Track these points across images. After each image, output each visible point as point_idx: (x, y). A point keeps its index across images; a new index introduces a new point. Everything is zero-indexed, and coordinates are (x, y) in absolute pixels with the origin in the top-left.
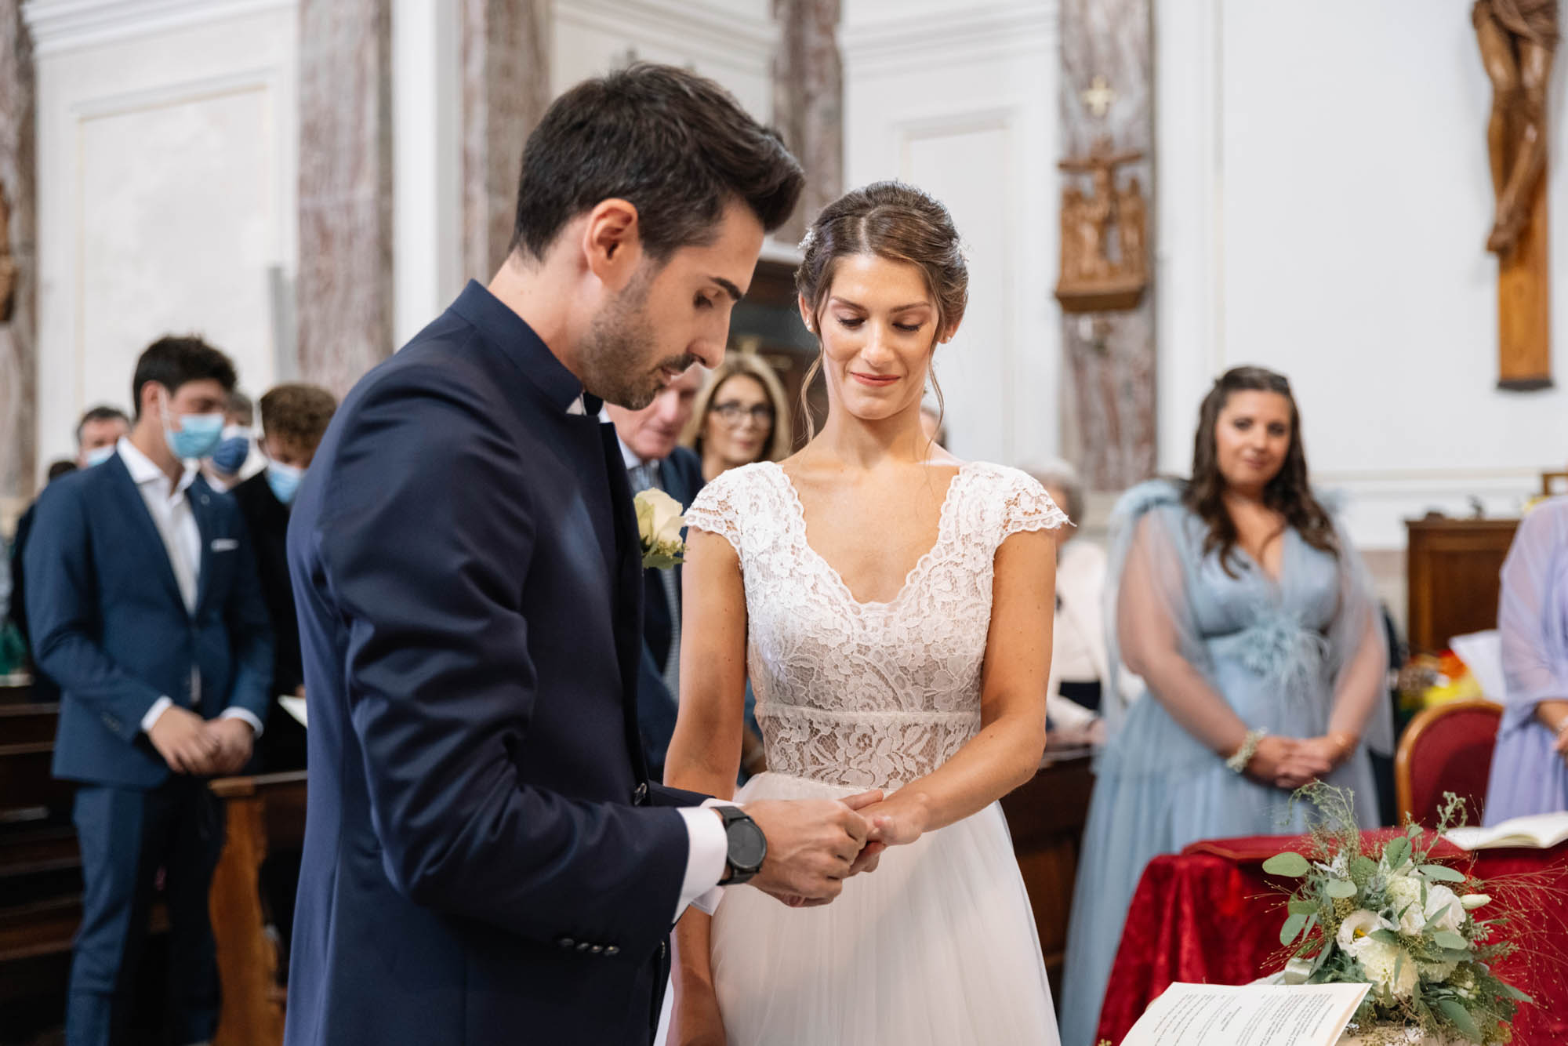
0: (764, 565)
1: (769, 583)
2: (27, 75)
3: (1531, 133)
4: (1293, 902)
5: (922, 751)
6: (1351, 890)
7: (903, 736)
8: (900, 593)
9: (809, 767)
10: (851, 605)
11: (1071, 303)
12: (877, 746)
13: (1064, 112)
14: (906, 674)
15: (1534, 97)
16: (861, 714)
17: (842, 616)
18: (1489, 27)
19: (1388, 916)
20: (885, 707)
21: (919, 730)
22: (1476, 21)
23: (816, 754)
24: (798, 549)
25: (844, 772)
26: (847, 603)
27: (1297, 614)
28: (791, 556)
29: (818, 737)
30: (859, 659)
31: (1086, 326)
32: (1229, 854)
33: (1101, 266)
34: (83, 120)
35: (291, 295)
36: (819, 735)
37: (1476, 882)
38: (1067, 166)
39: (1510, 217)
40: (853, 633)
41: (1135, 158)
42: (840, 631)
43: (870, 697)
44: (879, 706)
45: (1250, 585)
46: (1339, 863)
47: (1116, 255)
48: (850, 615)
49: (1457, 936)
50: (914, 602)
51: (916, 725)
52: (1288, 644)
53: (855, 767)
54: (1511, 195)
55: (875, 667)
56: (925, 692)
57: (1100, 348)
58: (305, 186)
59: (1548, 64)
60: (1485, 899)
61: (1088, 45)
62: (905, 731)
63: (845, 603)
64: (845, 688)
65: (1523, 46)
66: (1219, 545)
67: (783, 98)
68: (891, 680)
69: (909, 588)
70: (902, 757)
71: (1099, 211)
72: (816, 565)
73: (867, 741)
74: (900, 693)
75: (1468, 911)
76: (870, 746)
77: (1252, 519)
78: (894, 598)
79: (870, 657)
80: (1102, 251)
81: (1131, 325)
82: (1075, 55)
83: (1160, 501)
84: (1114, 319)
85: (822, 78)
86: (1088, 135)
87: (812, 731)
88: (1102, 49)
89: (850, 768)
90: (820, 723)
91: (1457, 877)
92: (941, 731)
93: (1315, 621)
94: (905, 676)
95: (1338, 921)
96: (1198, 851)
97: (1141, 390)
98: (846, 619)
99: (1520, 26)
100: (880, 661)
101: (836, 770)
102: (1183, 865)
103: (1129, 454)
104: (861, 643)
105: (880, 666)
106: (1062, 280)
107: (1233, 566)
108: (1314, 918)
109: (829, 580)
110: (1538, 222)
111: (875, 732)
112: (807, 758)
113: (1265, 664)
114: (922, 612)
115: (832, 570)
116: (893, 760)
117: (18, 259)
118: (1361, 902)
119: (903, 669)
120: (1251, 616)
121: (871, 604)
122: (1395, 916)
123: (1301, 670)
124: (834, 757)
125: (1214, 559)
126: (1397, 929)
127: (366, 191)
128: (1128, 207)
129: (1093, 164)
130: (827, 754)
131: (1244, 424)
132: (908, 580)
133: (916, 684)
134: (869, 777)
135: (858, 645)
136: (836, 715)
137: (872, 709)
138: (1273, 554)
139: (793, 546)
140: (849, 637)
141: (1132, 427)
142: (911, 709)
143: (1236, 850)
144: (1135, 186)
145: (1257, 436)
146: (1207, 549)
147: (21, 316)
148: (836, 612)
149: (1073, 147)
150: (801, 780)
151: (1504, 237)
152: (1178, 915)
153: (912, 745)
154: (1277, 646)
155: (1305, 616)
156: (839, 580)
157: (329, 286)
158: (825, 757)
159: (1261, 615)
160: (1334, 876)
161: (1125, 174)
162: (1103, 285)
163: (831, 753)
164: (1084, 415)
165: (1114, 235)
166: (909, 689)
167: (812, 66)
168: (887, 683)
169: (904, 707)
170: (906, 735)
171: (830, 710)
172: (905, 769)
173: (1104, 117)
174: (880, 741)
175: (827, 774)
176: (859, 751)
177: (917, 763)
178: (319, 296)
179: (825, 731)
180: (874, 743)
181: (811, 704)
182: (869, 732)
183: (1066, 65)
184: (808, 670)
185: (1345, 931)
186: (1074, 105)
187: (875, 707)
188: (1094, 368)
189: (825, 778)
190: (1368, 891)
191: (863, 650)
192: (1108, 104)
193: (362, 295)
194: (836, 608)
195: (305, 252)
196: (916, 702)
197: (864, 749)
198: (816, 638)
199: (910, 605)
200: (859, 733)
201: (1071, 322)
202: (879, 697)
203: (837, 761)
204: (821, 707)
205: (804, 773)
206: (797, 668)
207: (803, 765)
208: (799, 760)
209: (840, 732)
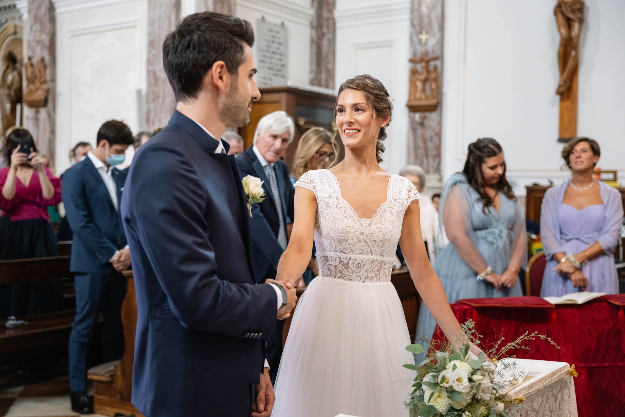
0: (326, 202)
1: (328, 209)
2: (53, 20)
3: (573, 53)
5: (377, 270)
7: (372, 264)
8: (374, 216)
9: (338, 275)
10: (357, 219)
11: (412, 108)
12: (363, 267)
13: (412, 42)
14: (376, 243)
15: (575, 41)
16: (358, 256)
17: (354, 222)
18: (560, 16)
20: (367, 254)
21: (377, 262)
22: (556, 13)
23: (341, 269)
24: (339, 198)
25: (351, 276)
26: (356, 218)
27: (505, 224)
28: (336, 200)
29: (342, 264)
30: (360, 237)
31: (417, 117)
32: (473, 304)
33: (423, 96)
34: (72, 36)
35: (144, 100)
36: (343, 263)
38: (412, 61)
39: (565, 82)
40: (358, 228)
41: (436, 59)
42: (354, 227)
43: (362, 250)
44: (365, 253)
47: (428, 92)
48: (357, 222)
50: (379, 219)
51: (377, 261)
53: (355, 274)
54: (566, 75)
55: (365, 240)
56: (381, 250)
57: (422, 124)
58: (149, 62)
59: (580, 29)
61: (421, 18)
62: (373, 263)
63: (355, 218)
64: (354, 246)
65: (572, 23)
67: (314, 34)
68: (370, 244)
69: (377, 214)
70: (370, 271)
71: (423, 77)
72: (344, 204)
73: (359, 265)
74: (373, 249)
76: (360, 267)
78: (372, 218)
79: (364, 236)
80: (424, 91)
81: (433, 117)
82: (416, 22)
83: (460, 182)
84: (427, 114)
85: (328, 28)
86: (420, 50)
87: (340, 262)
88: (426, 20)
89: (353, 275)
90: (344, 259)
92: (384, 264)
94: (375, 244)
97: (436, 139)
98: (356, 223)
99: (571, 16)
100: (367, 238)
101: (348, 275)
103: (431, 161)
104: (361, 231)
105: (367, 240)
106: (409, 100)
109: (349, 210)
111: (363, 262)
112: (338, 271)
113: (494, 241)
114: (382, 223)
115: (351, 206)
116: (367, 272)
117: (50, 85)
119: (375, 241)
120: (491, 225)
121: (364, 219)
124: (348, 271)
128: (433, 76)
129: (421, 60)
130: (345, 270)
132: (377, 211)
133: (379, 246)
134: (359, 278)
135: (360, 232)
136: (350, 255)
137: (362, 254)
139: (337, 197)
140: (357, 229)
141: (432, 152)
142: (376, 255)
143: (475, 303)
144: (436, 68)
147: (50, 104)
148: (352, 221)
149: (415, 54)
150: (335, 279)
151: (562, 89)
153: (374, 268)
154: (499, 235)
155: (507, 224)
156: (353, 210)
157: (158, 97)
158: (344, 271)
159: (494, 224)
161: (432, 63)
162: (423, 103)
163: (346, 269)
164: (416, 147)
165: (428, 85)
166: (376, 248)
167: (325, 23)
168: (369, 246)
169: (373, 254)
170: (373, 264)
171: (348, 254)
172: (371, 276)
173: (426, 44)
174: (364, 265)
175: (345, 277)
176: (357, 269)
177: (375, 274)
178: (154, 100)
179: (346, 261)
180: (362, 266)
181: (341, 252)
182: (361, 262)
183: (413, 26)
184: (343, 240)
186: (415, 39)
187: (364, 254)
188: (419, 131)
189: (344, 278)
191: (362, 234)
192: (427, 40)
194: (353, 219)
195: (149, 85)
196: (377, 253)
197: (358, 268)
198: (346, 229)
199: (377, 220)
200: (357, 262)
201: (412, 114)
202: (365, 251)
203: (348, 272)
204: (345, 253)
205: (336, 277)
206: (339, 239)
207: (336, 274)
208: (335, 272)
209: (351, 262)
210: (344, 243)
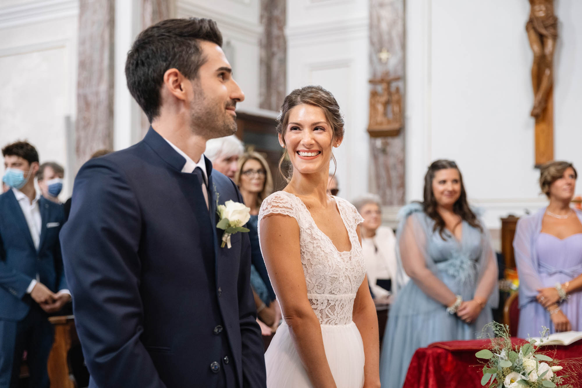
3: (547, 72)
4: (485, 368)
6: (510, 364)
7: (350, 303)
9: (325, 320)
10: (338, 253)
11: (373, 134)
13: (371, 61)
15: (549, 58)
18: (532, 32)
19: (524, 374)
22: (527, 29)
23: (328, 313)
25: (336, 320)
27: (468, 254)
31: (379, 143)
32: (447, 347)
33: (384, 120)
35: (73, 127)
37: (556, 361)
38: (372, 82)
39: (540, 103)
41: (397, 79)
44: (348, 292)
45: (451, 244)
46: (503, 353)
47: (390, 116)
49: (550, 382)
52: (465, 266)
54: (540, 95)
55: (349, 276)
57: (384, 151)
58: (80, 85)
59: (554, 46)
60: (560, 368)
61: (380, 36)
62: (351, 301)
65: (545, 39)
66: (438, 228)
67: (264, 54)
68: (352, 281)
71: (384, 99)
74: (353, 287)
75: (554, 372)
77: (449, 217)
79: (348, 273)
80: (385, 114)
81: (395, 143)
82: (375, 39)
83: (416, 211)
84: (390, 140)
85: (279, 46)
86: (380, 70)
87: (328, 304)
88: (386, 37)
89: (338, 318)
91: (549, 359)
93: (474, 257)
95: (504, 376)
96: (434, 346)
97: (399, 167)
99: (544, 31)
100: (350, 274)
101: (334, 319)
102: (430, 352)
103: (395, 191)
104: (345, 267)
106: (370, 125)
107: (444, 236)
108: (495, 375)
110: (550, 106)
113: (456, 274)
118: (513, 369)
119: (355, 277)
120: (451, 256)
122: (527, 374)
123: (469, 276)
124: (334, 314)
125: (437, 233)
126: (527, 379)
127: (104, 87)
128: (395, 98)
129: (382, 81)
130: (332, 313)
131: (444, 182)
133: (357, 283)
136: (338, 296)
137: (346, 293)
138: (458, 230)
141: (396, 181)
143: (450, 346)
144: (398, 90)
145: (449, 186)
146: (434, 230)
149: (374, 74)
151: (537, 111)
152: (428, 371)
154: (461, 267)
155: (471, 255)
156: (332, 243)
157: (89, 124)
158: (330, 314)
159: (455, 255)
160: (502, 359)
161: (394, 85)
162: (386, 127)
164: (378, 177)
165: (390, 108)
166: (355, 285)
167: (275, 42)
168: (351, 283)
169: (352, 292)
171: (336, 294)
172: (349, 316)
173: (386, 63)
175: (331, 321)
178: (85, 127)
179: (332, 304)
180: (344, 307)
183: (372, 43)
185: (507, 380)
186: (375, 58)
188: (381, 158)
189: (331, 323)
190: (516, 364)
191: (346, 270)
192: (388, 59)
193: (101, 127)
195: (80, 110)
196: (355, 290)
197: (342, 310)
199: (353, 252)
200: (343, 303)
201: (373, 141)
202: (348, 289)
203: (335, 315)
204: (334, 294)
205: (323, 323)
206: (332, 277)
207: (322, 319)
208: (321, 316)
209: (337, 304)
210: (336, 282)
